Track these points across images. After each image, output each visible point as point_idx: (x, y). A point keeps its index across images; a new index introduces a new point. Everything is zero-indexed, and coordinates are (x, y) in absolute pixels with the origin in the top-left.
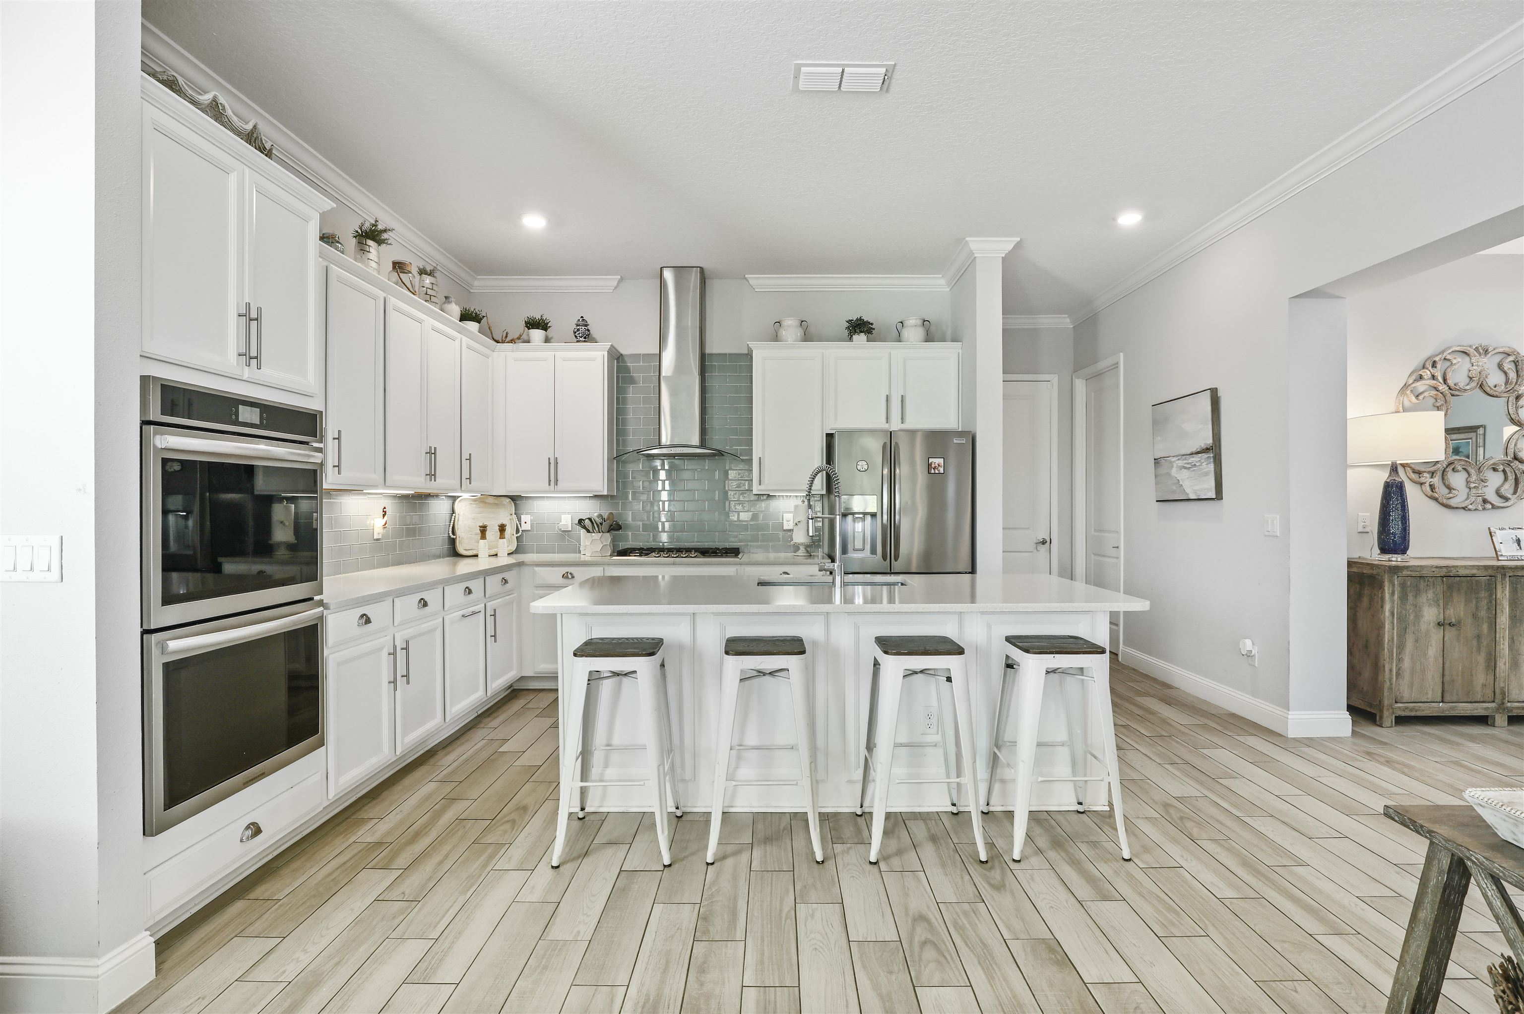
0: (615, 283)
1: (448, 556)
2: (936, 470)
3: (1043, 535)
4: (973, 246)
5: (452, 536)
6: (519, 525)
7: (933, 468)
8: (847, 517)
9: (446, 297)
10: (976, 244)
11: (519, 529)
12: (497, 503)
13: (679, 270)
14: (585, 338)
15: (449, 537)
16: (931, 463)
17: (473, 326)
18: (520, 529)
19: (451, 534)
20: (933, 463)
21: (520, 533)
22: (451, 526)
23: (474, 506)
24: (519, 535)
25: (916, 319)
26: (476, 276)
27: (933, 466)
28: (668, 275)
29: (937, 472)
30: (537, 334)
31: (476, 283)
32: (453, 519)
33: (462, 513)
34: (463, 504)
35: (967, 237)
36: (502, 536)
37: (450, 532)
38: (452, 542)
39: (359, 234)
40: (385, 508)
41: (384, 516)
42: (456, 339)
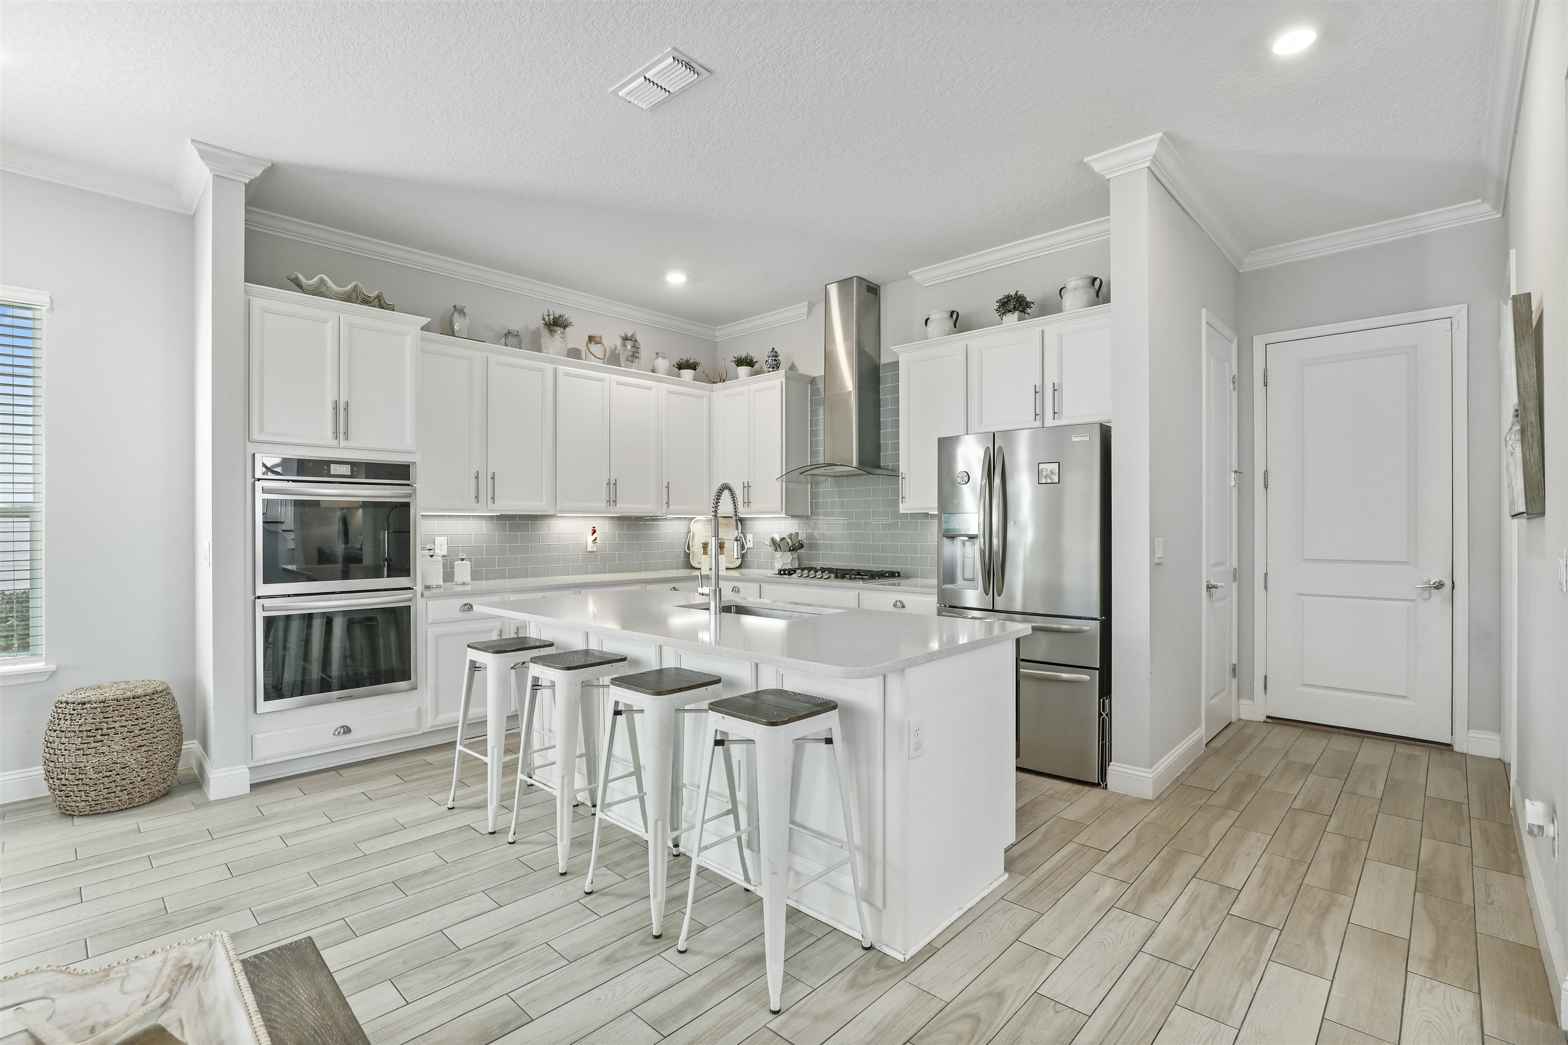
0: (806, 310)
1: (683, 569)
2: (1048, 479)
3: (1440, 574)
4: (1097, 167)
5: (687, 551)
6: (745, 543)
7: (1045, 477)
8: (955, 540)
9: (657, 354)
10: (1100, 163)
11: (744, 547)
12: (728, 524)
13: (844, 284)
14: (773, 368)
15: (686, 551)
16: (1042, 469)
17: (687, 374)
18: (746, 547)
19: (686, 550)
20: (1044, 470)
21: (745, 550)
22: (687, 542)
23: (708, 526)
24: (744, 552)
25: (1076, 279)
26: (714, 328)
27: (1044, 473)
28: (833, 290)
29: (1049, 481)
30: (743, 370)
31: (717, 333)
32: (689, 537)
33: (697, 532)
34: (698, 524)
35: (1084, 157)
36: (705, 553)
37: (686, 548)
38: (687, 556)
39: (546, 324)
40: (594, 527)
41: (593, 534)
42: (652, 388)
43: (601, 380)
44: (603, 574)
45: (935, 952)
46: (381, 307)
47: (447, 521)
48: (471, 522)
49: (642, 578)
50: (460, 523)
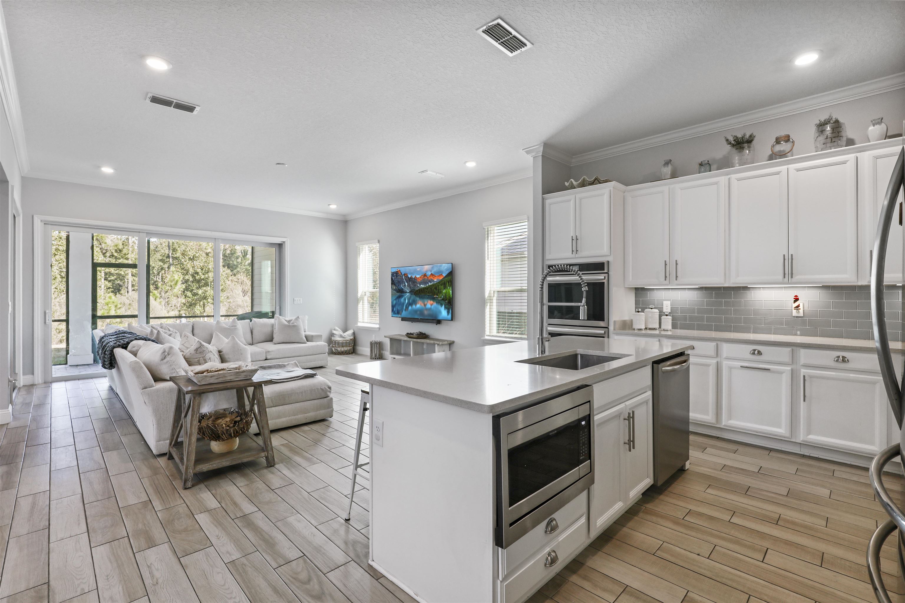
39: (733, 146)
40: (796, 296)
41: (795, 302)
42: (847, 161)
43: (778, 173)
44: (815, 337)
45: (374, 578)
46: (600, 183)
47: (671, 292)
48: (687, 291)
49: (871, 346)
50: (679, 293)
